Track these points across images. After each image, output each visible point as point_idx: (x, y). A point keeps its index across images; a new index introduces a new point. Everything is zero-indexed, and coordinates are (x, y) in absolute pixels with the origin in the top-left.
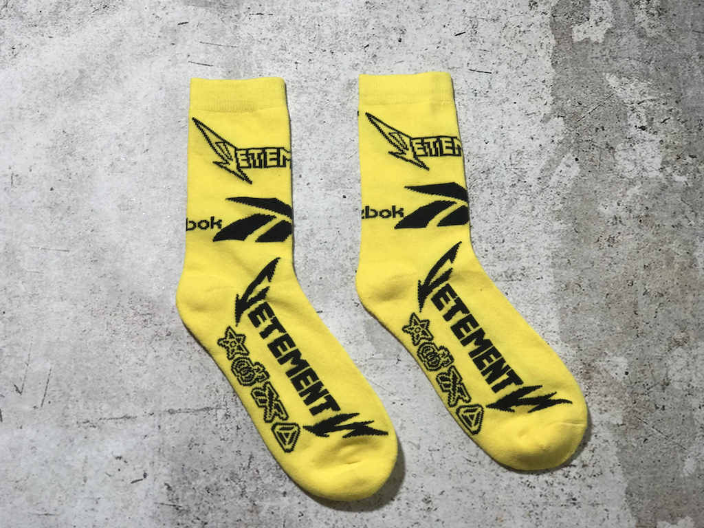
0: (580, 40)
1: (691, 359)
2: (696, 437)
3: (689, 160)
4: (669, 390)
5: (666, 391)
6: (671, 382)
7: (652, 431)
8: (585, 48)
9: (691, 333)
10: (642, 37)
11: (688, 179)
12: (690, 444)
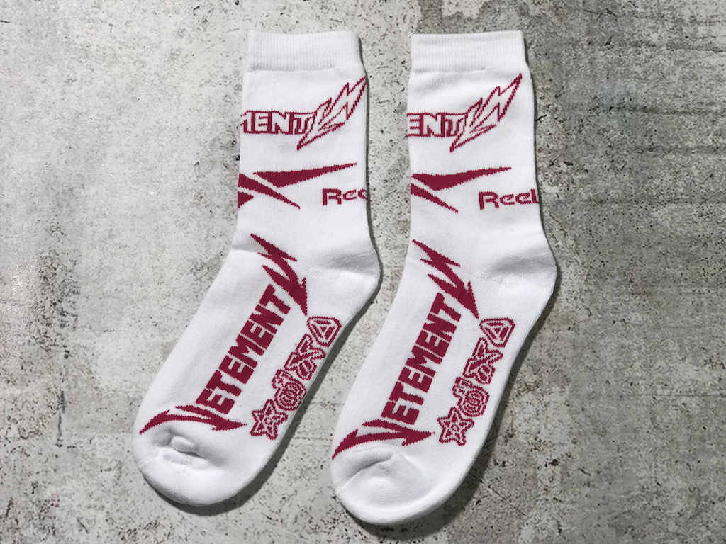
0: (450, 14)
1: (541, 408)
2: (537, 501)
3: (564, 167)
4: (513, 444)
5: (508, 445)
6: (516, 433)
7: (488, 492)
8: (455, 24)
9: (546, 376)
10: (523, 15)
11: (561, 190)
12: (530, 509)
